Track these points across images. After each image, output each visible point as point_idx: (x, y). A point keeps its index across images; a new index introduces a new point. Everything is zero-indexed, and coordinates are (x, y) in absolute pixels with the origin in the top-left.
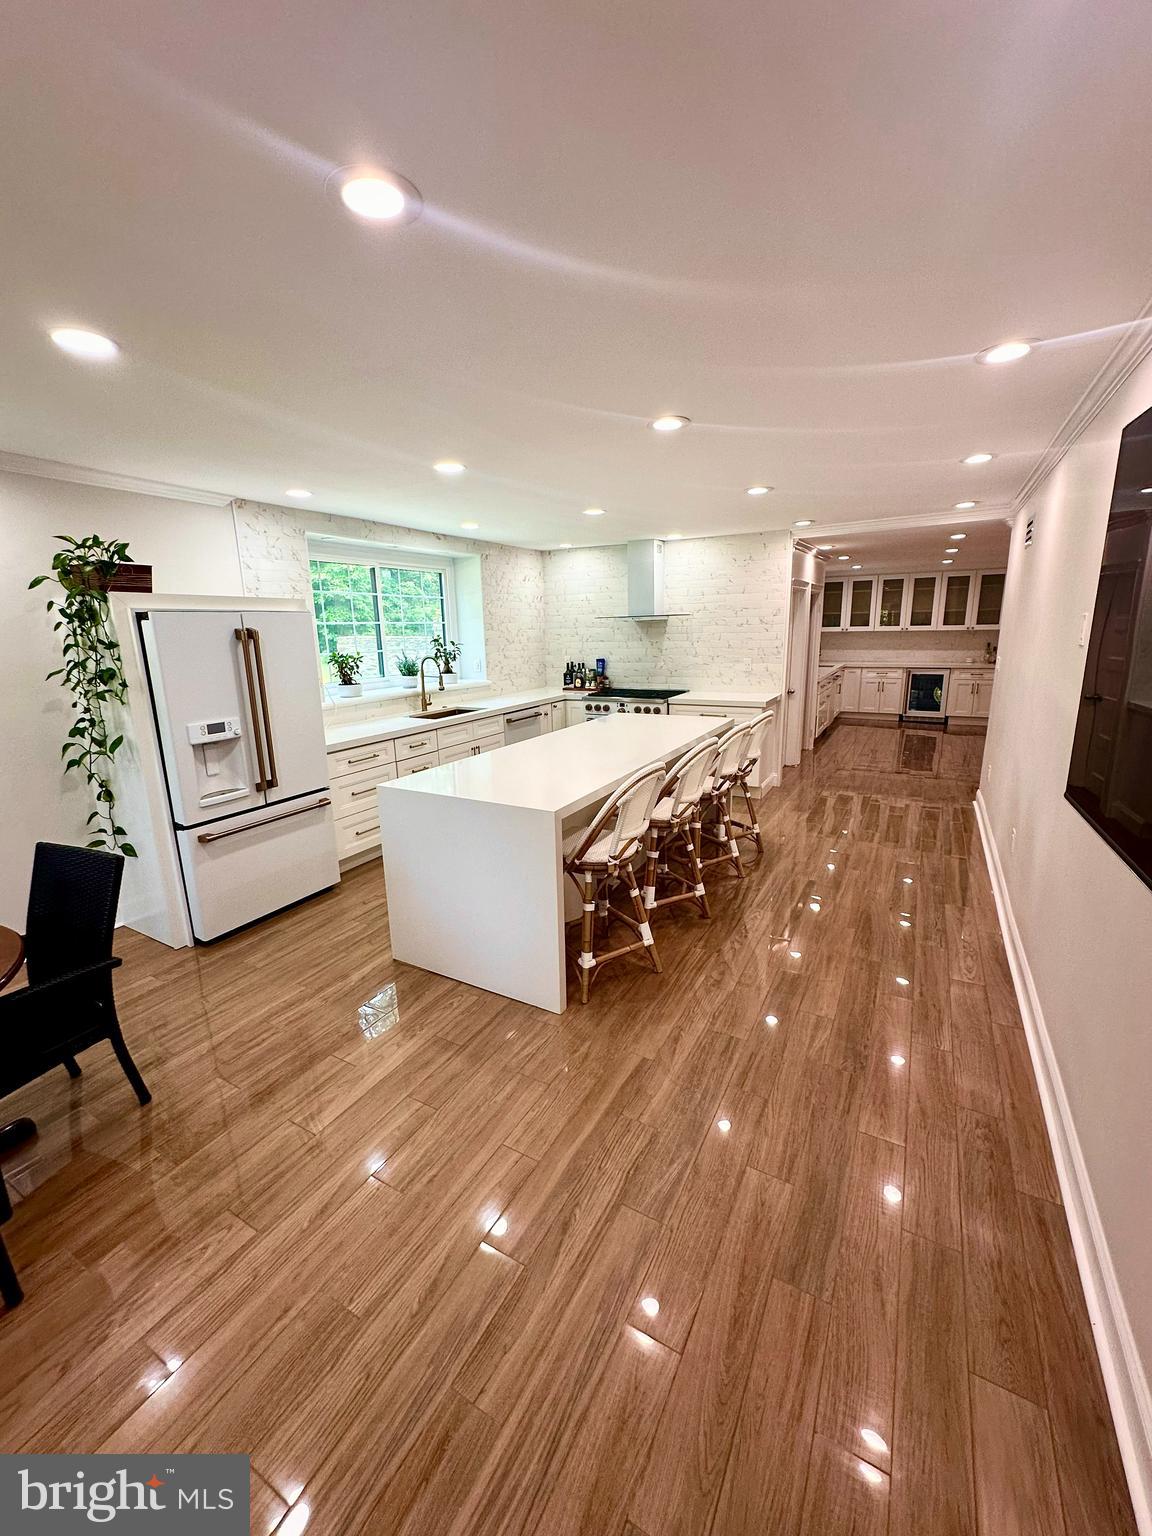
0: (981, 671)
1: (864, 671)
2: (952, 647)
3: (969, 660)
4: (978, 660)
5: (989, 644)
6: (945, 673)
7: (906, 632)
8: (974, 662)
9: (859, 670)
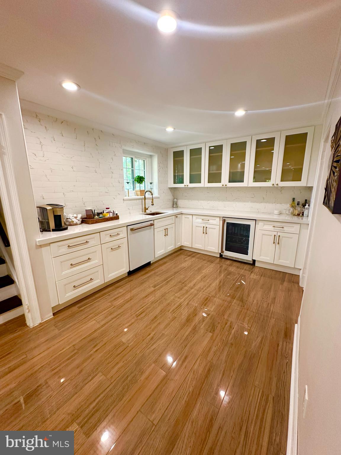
0: (283, 225)
1: (194, 217)
2: (264, 200)
3: (276, 212)
4: (284, 212)
5: (294, 199)
6: (252, 224)
7: (225, 188)
8: (280, 214)
9: (191, 217)
